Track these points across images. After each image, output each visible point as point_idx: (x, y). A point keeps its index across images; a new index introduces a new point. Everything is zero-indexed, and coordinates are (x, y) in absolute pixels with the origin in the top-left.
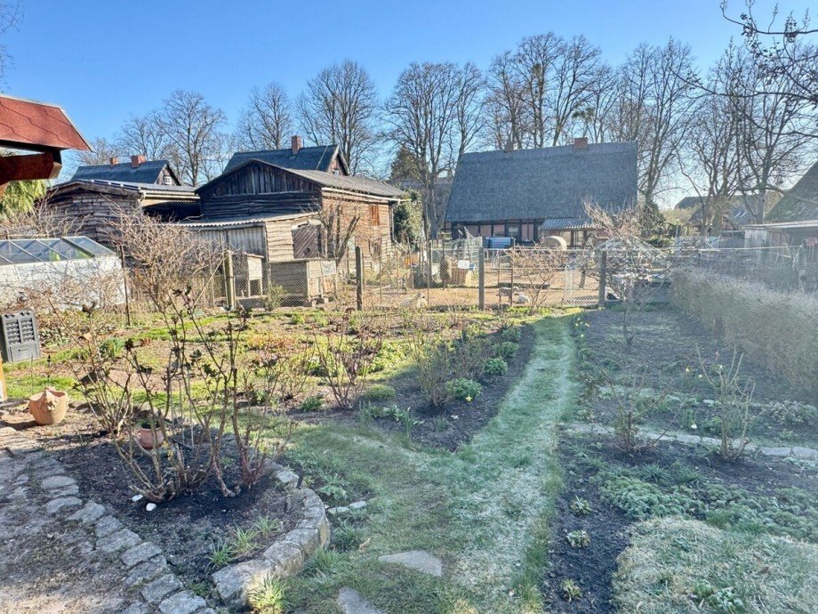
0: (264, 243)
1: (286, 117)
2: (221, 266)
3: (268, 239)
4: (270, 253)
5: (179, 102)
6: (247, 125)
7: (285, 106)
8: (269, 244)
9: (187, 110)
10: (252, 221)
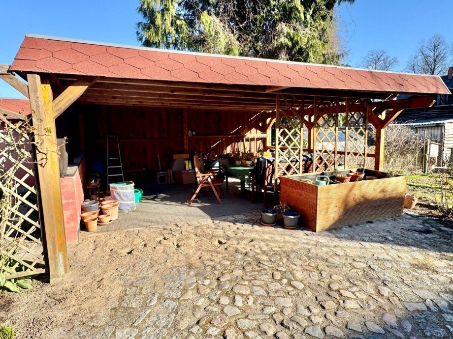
0: (442, 136)
1: (442, 55)
2: (423, 148)
3: (445, 133)
4: (445, 142)
5: (372, 57)
6: (412, 64)
7: (443, 48)
8: (445, 136)
9: (375, 60)
10: (435, 123)
